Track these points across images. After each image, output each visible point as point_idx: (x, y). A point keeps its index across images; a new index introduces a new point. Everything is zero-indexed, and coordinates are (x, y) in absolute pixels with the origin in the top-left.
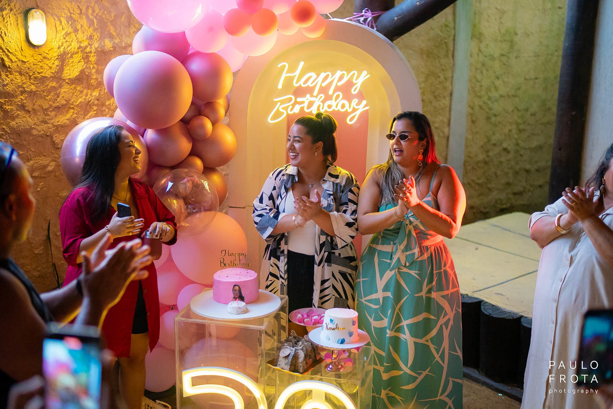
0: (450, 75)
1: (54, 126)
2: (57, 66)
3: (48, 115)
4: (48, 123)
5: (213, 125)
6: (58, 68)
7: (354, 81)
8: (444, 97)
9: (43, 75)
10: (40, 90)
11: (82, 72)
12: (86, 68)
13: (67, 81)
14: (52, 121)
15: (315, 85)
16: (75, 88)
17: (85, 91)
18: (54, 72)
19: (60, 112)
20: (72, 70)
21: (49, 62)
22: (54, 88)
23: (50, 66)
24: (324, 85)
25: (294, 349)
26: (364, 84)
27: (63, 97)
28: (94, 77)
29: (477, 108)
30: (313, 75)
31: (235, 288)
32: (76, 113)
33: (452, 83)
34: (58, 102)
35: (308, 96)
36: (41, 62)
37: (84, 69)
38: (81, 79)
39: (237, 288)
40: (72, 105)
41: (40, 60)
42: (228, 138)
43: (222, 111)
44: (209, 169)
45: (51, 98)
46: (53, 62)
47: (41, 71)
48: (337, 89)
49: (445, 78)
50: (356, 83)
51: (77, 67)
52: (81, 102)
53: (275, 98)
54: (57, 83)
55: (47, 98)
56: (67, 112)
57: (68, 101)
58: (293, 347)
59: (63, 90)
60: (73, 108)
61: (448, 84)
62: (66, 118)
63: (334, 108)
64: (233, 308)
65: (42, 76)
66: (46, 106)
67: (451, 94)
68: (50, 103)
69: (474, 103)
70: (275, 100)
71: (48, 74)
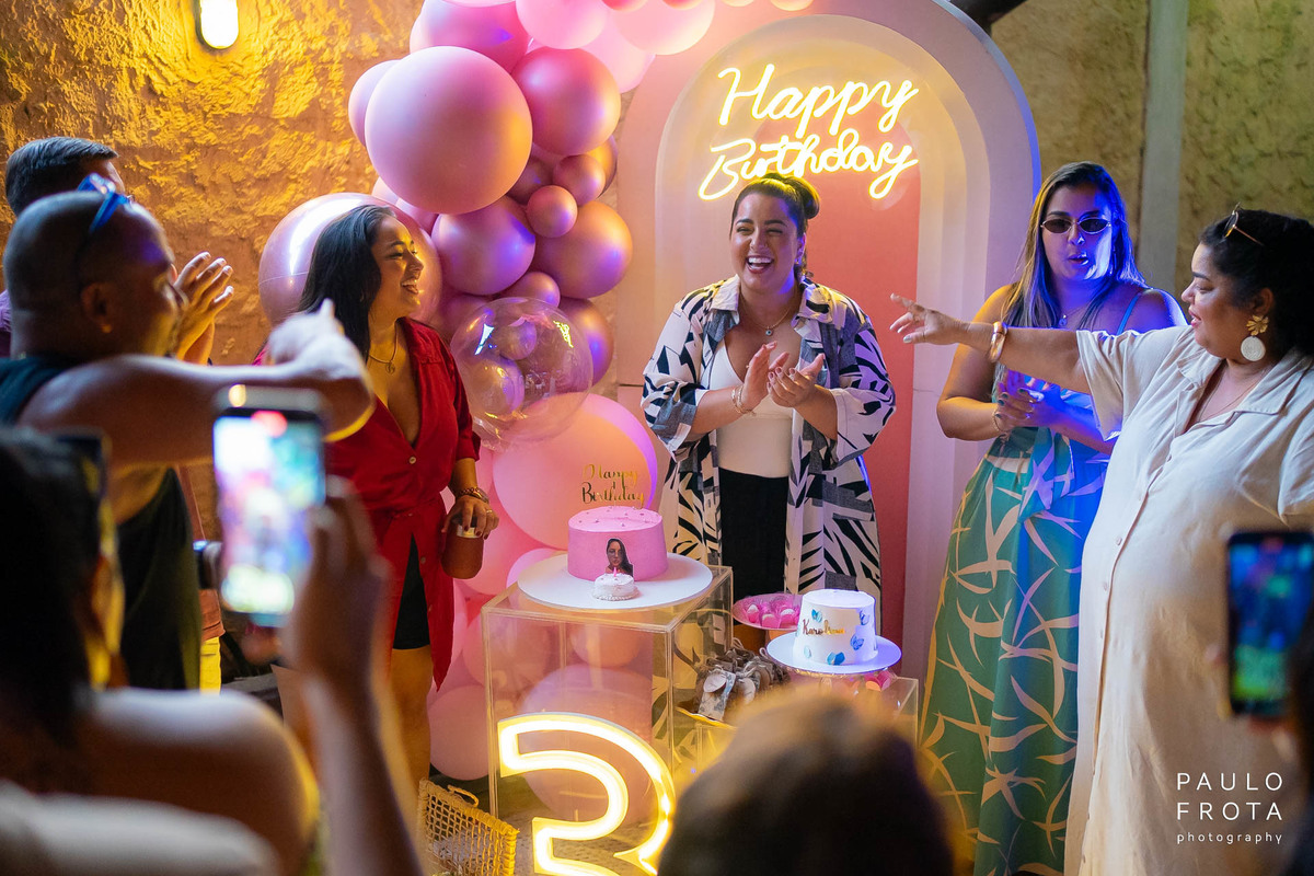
0: (1139, 107)
1: (256, 219)
2: (261, 91)
3: (243, 195)
4: (242, 212)
5: (578, 206)
6: (262, 95)
7: (884, 103)
8: (1126, 157)
9: (232, 110)
10: (225, 142)
11: (314, 103)
12: (322, 95)
13: (282, 123)
14: (253, 208)
15: (799, 117)
16: (299, 138)
17: (321, 145)
18: (254, 103)
19: (269, 188)
20: (293, 100)
21: (244, 82)
22: (256, 139)
23: (248, 91)
24: (819, 113)
25: (734, 676)
26: (905, 109)
27: (274, 156)
28: (339, 115)
29: (1203, 182)
30: (794, 92)
31: (611, 547)
32: (302, 192)
33: (1143, 127)
34: (263, 168)
35: (785, 139)
36: (227, 83)
37: (318, 97)
38: (314, 119)
39: (616, 545)
40: (294, 173)
41: (227, 80)
42: (613, 233)
43: (598, 177)
44: (571, 302)
45: (248, 160)
46: (252, 83)
47: (229, 101)
48: (848, 122)
49: (1128, 115)
50: (889, 109)
51: (302, 92)
52: (312, 168)
53: (713, 146)
54: (262, 128)
55: (240, 159)
56: (284, 189)
57: (284, 167)
58: (733, 672)
59: (274, 142)
60: (295, 181)
61: (1135, 127)
62: (281, 201)
63: (840, 164)
64: (606, 587)
65: (230, 113)
66: (238, 176)
67: (1142, 151)
68: (247, 169)
69: (1197, 171)
70: (714, 150)
71: (242, 108)
